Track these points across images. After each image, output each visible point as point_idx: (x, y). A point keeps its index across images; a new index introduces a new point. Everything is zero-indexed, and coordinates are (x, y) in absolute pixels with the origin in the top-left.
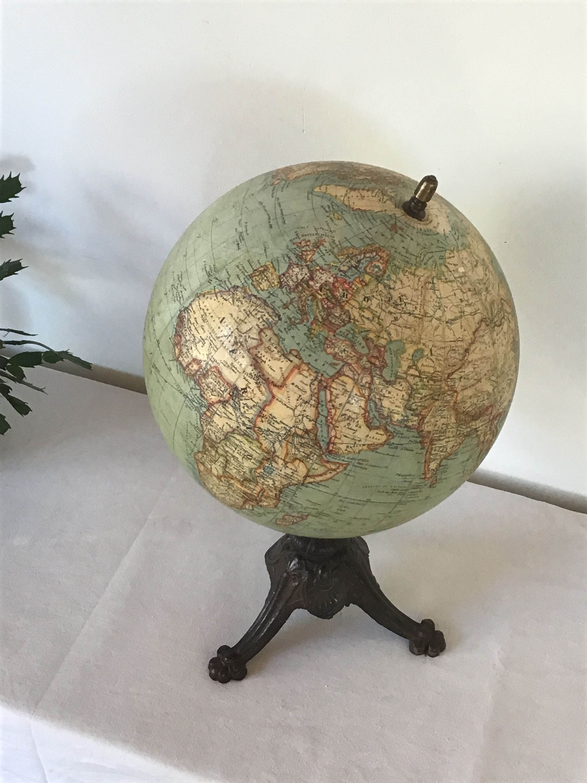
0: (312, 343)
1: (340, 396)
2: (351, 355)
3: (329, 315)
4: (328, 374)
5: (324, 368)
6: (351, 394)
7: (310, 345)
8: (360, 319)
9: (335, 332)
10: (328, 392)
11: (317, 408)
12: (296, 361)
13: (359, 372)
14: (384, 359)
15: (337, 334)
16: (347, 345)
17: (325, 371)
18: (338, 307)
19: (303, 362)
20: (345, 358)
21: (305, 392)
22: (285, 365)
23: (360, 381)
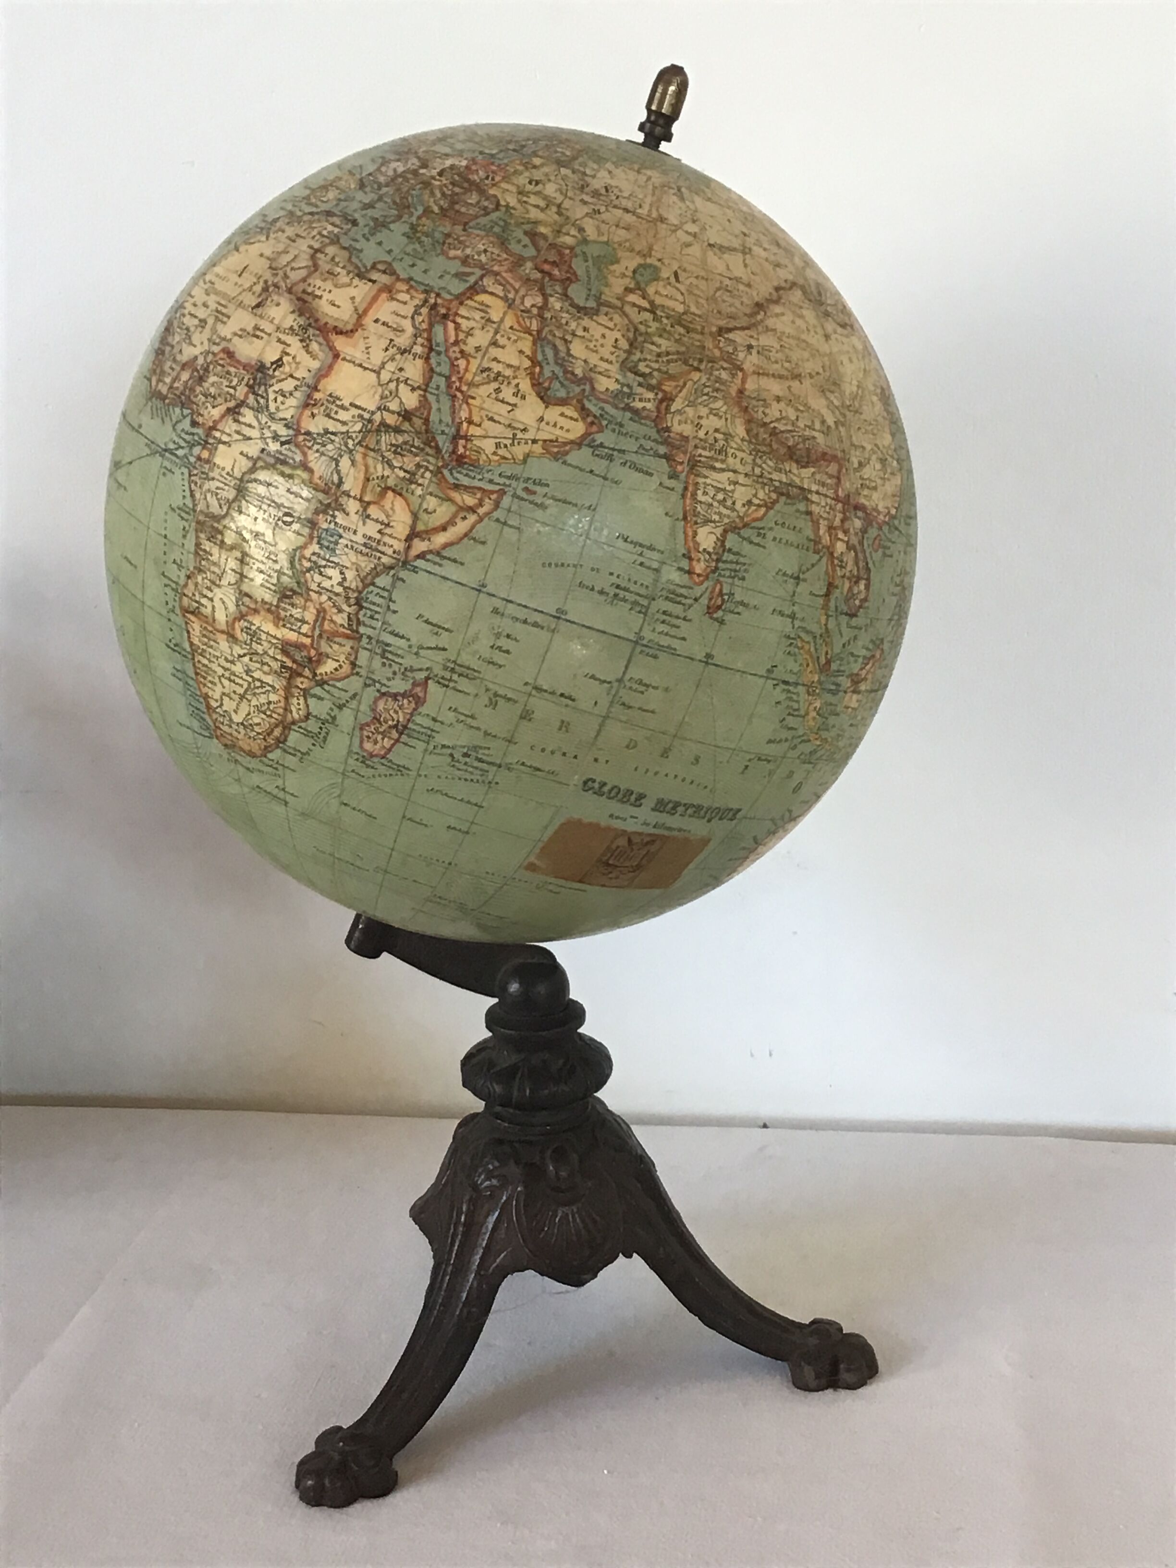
0: (417, 246)
1: (477, 332)
2: (499, 259)
3: (453, 203)
4: (449, 293)
5: (442, 283)
6: (499, 327)
7: (414, 250)
8: (518, 206)
9: (466, 224)
10: (451, 326)
11: (427, 359)
12: (384, 279)
13: (517, 285)
14: (570, 267)
15: (470, 228)
16: (492, 242)
17: (444, 288)
18: (474, 192)
19: (398, 279)
20: (487, 264)
21: (403, 331)
22: (361, 290)
23: (518, 301)
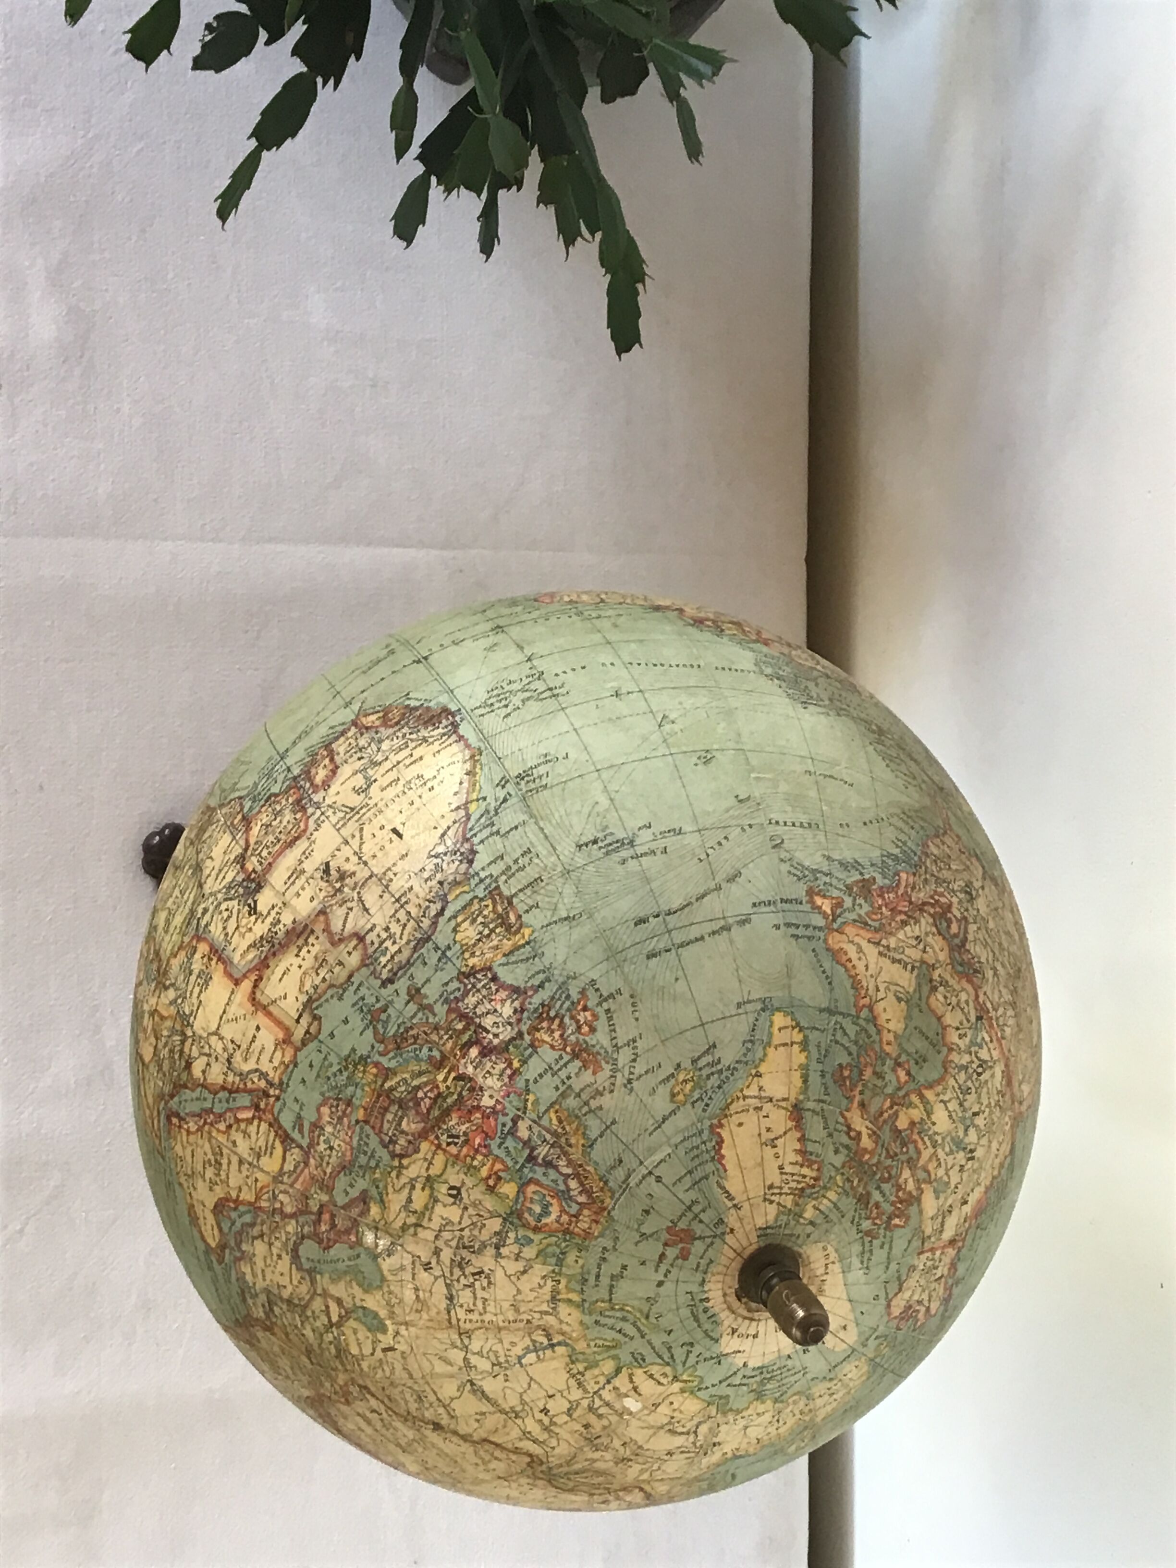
0: (335, 1068)
1: (248, 1143)
2: (324, 1164)
3: (402, 1104)
4: (280, 1111)
5: (290, 1102)
6: (255, 1166)
7: (331, 1065)
8: (404, 1180)
9: (366, 1122)
10: (249, 1114)
11: (223, 1088)
12: (299, 1033)
13: (298, 1186)
14: (335, 1242)
15: (362, 1128)
16: (344, 1155)
17: (285, 1104)
18: (423, 1125)
19: (297, 1050)
20: (316, 1151)
21: (246, 1060)
22: (291, 1006)
23: (282, 1187)
